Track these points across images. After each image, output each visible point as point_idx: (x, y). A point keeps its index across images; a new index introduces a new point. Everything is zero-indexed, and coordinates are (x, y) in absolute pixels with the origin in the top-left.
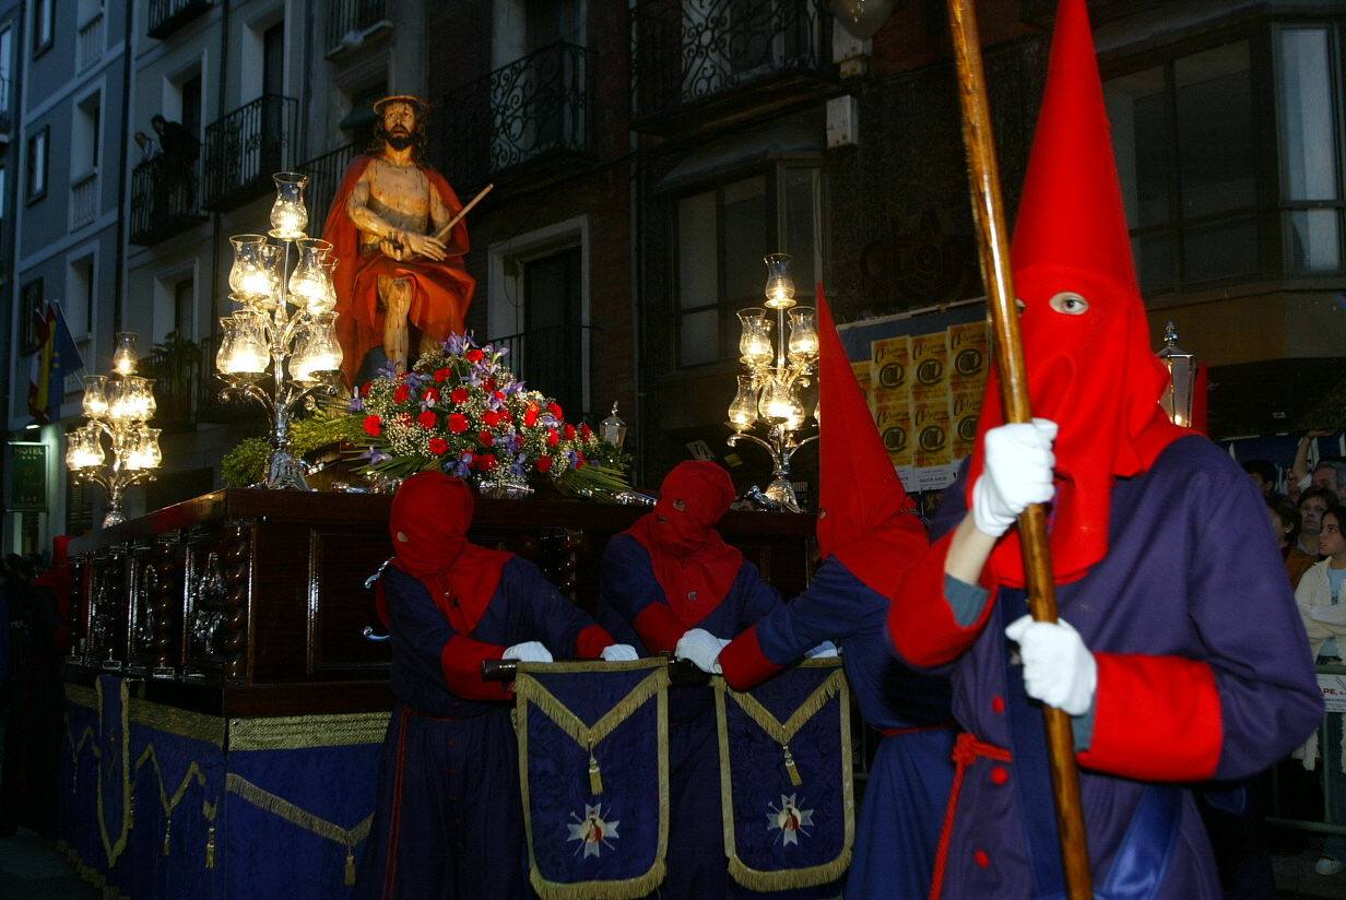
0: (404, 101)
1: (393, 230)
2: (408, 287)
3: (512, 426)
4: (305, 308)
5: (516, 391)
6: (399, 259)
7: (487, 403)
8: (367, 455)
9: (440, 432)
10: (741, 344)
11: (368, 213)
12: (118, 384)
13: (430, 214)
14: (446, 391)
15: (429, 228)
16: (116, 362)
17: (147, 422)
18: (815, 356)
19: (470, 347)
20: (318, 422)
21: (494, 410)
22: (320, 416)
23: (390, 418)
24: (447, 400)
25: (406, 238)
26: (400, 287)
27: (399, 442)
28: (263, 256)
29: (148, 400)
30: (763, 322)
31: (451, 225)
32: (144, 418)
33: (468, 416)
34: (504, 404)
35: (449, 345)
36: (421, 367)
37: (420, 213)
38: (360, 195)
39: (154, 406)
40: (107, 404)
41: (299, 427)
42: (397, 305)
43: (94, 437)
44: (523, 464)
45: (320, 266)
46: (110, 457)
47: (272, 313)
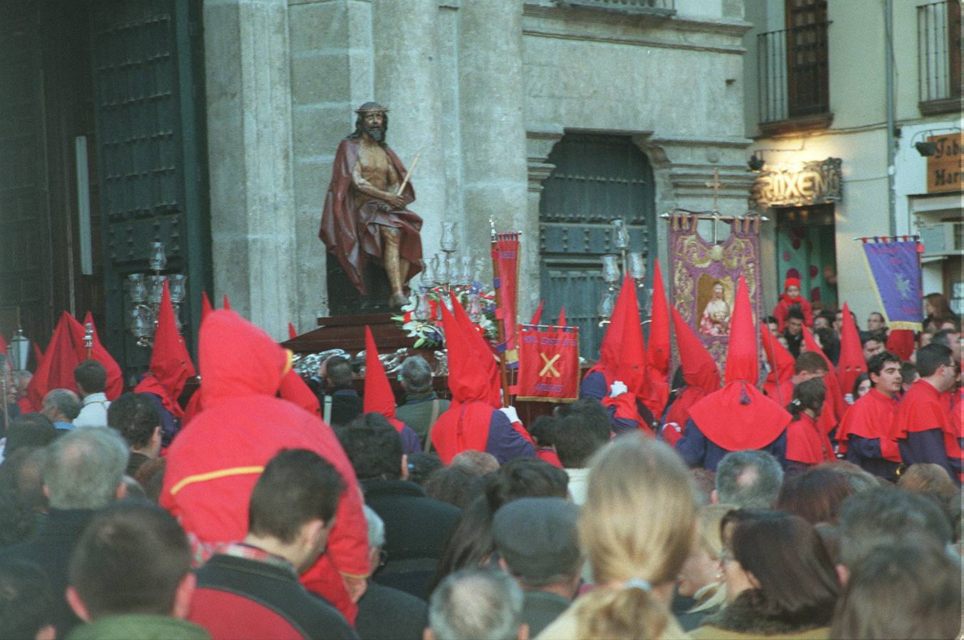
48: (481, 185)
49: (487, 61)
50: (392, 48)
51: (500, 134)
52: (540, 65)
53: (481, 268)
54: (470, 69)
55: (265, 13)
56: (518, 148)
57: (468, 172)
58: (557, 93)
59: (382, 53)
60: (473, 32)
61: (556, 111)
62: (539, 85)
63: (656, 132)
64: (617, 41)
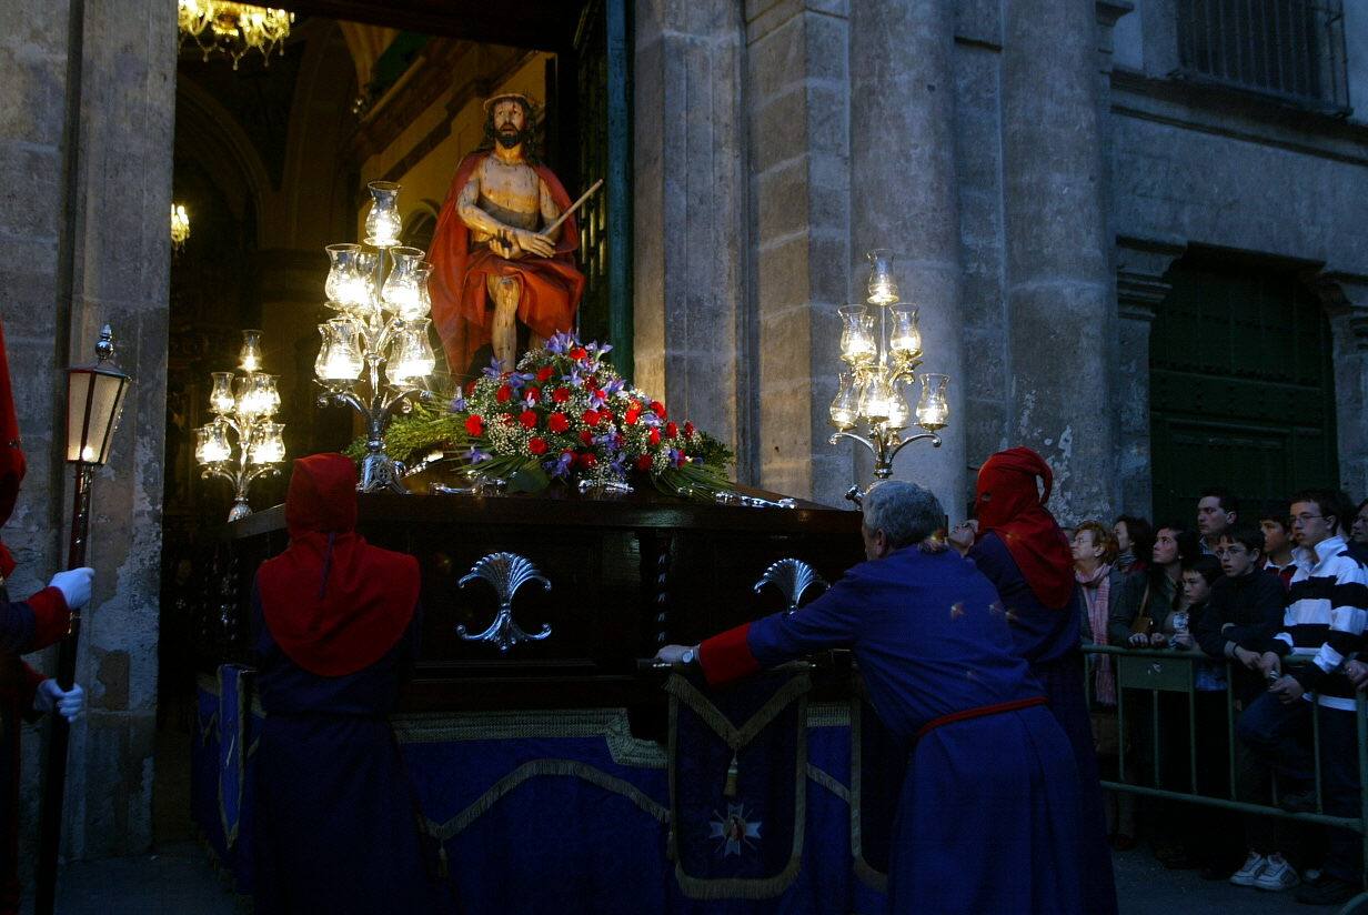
0: (513, 99)
1: (502, 228)
2: (515, 285)
3: (613, 425)
4: (398, 315)
5: (617, 390)
6: (507, 257)
7: (587, 402)
8: (468, 455)
9: (539, 431)
10: (842, 341)
11: (477, 212)
12: (244, 380)
13: (540, 211)
14: (548, 390)
15: (539, 224)
16: (241, 359)
17: (272, 417)
18: (917, 354)
19: (575, 345)
20: (423, 421)
21: (595, 409)
22: (424, 416)
23: (491, 418)
24: (549, 399)
25: (515, 236)
26: (508, 286)
27: (500, 441)
28: (358, 265)
29: (273, 396)
30: (866, 319)
31: (560, 221)
32: (268, 414)
33: (568, 415)
34: (605, 403)
35: (551, 345)
36: (525, 366)
37: (530, 210)
38: (470, 193)
39: (278, 401)
40: (233, 400)
41: (402, 427)
42: (505, 303)
43: (221, 432)
44: (624, 462)
45: (413, 273)
46: (237, 453)
47: (367, 319)
48: (1031, 286)
49: (1040, 113)
50: (872, 74)
51: (1059, 212)
52: (1150, 156)
53: (1031, 406)
54: (1016, 126)
55: (708, 53)
56: (1089, 233)
57: (1013, 269)
58: (1177, 195)
59: (859, 84)
60: (1021, 75)
61: (1175, 218)
62: (1149, 182)
63: (1329, 262)
64: (1268, 142)
